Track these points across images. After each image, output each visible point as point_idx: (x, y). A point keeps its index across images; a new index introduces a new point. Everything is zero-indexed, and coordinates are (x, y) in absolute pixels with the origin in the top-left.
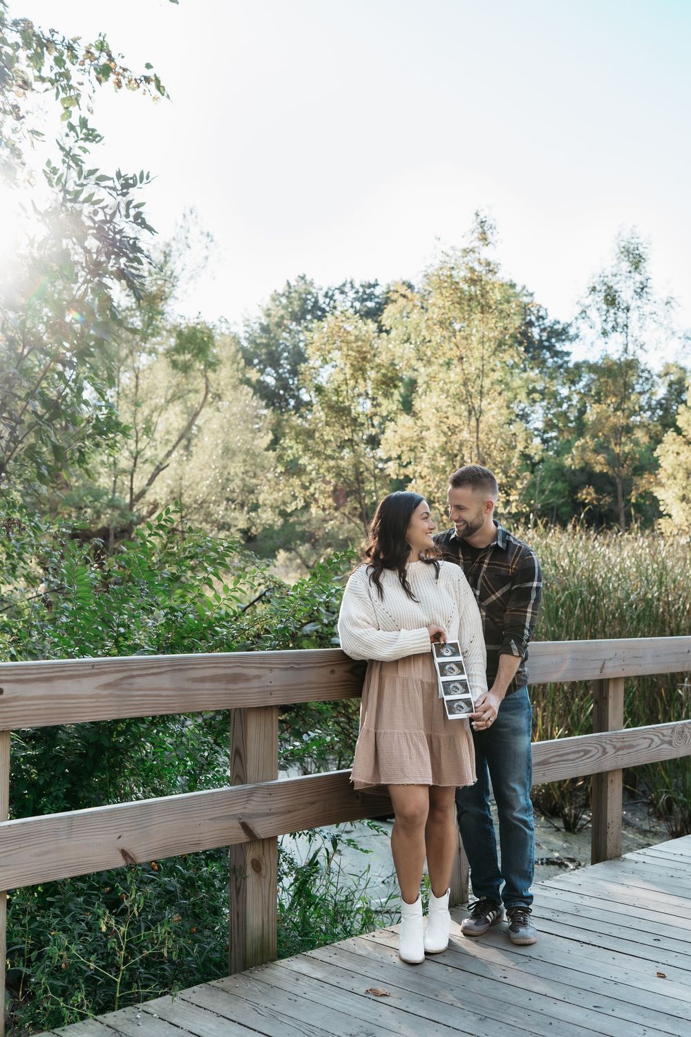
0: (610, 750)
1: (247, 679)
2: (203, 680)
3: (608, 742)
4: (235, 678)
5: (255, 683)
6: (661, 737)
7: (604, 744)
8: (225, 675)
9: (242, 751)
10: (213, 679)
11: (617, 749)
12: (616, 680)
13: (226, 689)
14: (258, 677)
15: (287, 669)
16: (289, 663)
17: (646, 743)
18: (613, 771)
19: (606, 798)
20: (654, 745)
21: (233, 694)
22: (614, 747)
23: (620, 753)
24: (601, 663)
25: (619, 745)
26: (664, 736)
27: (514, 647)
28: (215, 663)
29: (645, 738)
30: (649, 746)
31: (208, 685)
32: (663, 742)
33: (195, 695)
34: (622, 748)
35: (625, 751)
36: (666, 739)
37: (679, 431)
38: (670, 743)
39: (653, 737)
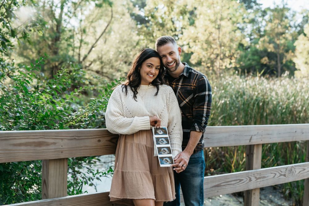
0: (253, 179)
1: (47, 144)
2: (20, 145)
3: (252, 175)
4: (40, 144)
5: (52, 147)
6: (280, 172)
7: (250, 176)
8: (34, 142)
9: (46, 182)
10: (26, 144)
11: (257, 179)
12: (258, 145)
13: (35, 150)
14: (54, 143)
15: (72, 139)
16: (73, 136)
17: (273, 175)
18: (255, 189)
19: (251, 202)
20: (276, 176)
21: (39, 152)
22: (256, 178)
23: (259, 180)
24: (250, 137)
25: (258, 177)
26: (281, 172)
27: (197, 127)
28: (27, 136)
29: (272, 173)
30: (274, 177)
31: (23, 148)
32: (281, 175)
33: (15, 153)
34: (260, 178)
35: (261, 180)
36: (283, 173)
37: (305, 35)
38: (285, 175)
39: (276, 172)
